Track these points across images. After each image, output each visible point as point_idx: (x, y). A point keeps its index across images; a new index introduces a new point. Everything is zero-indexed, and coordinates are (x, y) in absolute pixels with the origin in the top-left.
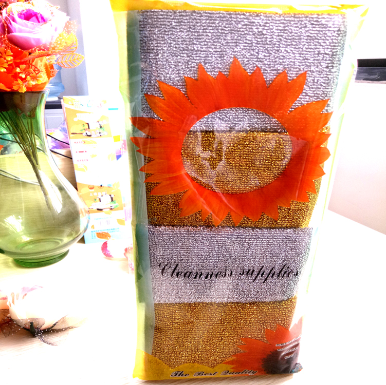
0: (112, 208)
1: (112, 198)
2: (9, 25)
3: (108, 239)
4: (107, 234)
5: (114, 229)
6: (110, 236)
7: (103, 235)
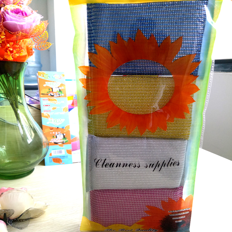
0: (64, 142)
1: (64, 136)
2: (5, 16)
3: (60, 163)
4: (60, 159)
5: (64, 156)
6: (61, 161)
7: (57, 160)
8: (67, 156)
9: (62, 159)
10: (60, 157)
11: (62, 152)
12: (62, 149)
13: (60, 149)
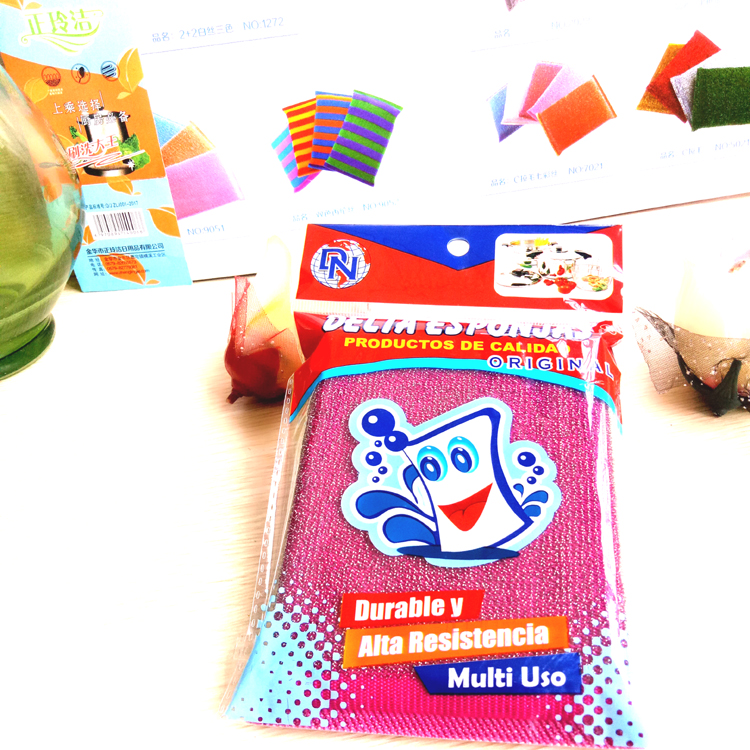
0: (130, 165)
1: (123, 126)
3: (139, 281)
4: (132, 261)
5: (148, 247)
6: (142, 272)
7: (123, 266)
8: (161, 245)
9: (143, 262)
10: (131, 248)
11: (135, 221)
12: (131, 203)
13: (122, 204)
